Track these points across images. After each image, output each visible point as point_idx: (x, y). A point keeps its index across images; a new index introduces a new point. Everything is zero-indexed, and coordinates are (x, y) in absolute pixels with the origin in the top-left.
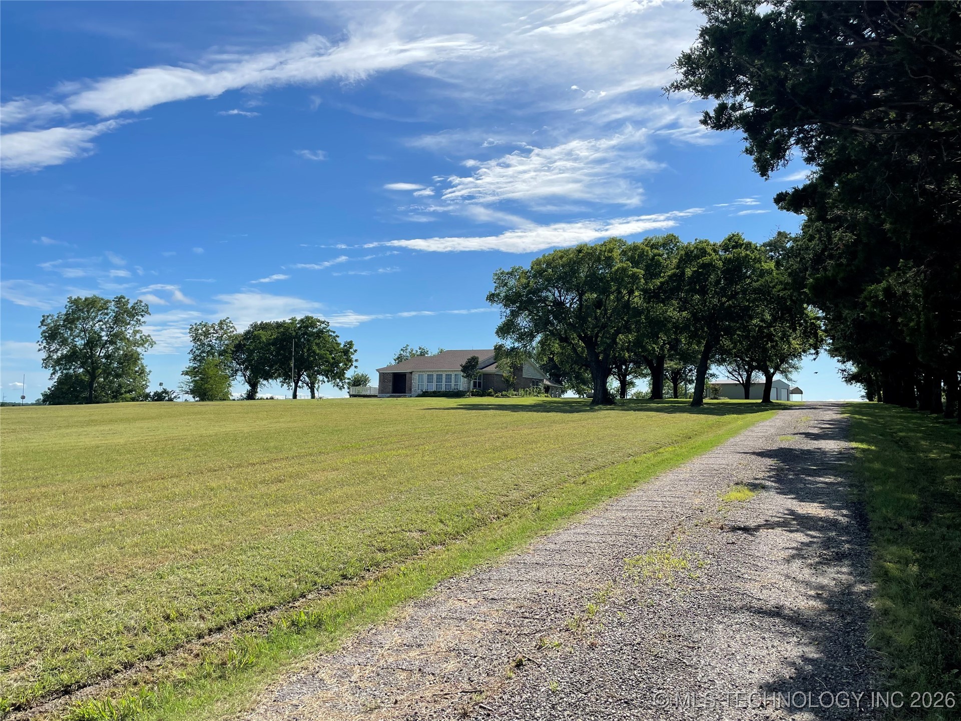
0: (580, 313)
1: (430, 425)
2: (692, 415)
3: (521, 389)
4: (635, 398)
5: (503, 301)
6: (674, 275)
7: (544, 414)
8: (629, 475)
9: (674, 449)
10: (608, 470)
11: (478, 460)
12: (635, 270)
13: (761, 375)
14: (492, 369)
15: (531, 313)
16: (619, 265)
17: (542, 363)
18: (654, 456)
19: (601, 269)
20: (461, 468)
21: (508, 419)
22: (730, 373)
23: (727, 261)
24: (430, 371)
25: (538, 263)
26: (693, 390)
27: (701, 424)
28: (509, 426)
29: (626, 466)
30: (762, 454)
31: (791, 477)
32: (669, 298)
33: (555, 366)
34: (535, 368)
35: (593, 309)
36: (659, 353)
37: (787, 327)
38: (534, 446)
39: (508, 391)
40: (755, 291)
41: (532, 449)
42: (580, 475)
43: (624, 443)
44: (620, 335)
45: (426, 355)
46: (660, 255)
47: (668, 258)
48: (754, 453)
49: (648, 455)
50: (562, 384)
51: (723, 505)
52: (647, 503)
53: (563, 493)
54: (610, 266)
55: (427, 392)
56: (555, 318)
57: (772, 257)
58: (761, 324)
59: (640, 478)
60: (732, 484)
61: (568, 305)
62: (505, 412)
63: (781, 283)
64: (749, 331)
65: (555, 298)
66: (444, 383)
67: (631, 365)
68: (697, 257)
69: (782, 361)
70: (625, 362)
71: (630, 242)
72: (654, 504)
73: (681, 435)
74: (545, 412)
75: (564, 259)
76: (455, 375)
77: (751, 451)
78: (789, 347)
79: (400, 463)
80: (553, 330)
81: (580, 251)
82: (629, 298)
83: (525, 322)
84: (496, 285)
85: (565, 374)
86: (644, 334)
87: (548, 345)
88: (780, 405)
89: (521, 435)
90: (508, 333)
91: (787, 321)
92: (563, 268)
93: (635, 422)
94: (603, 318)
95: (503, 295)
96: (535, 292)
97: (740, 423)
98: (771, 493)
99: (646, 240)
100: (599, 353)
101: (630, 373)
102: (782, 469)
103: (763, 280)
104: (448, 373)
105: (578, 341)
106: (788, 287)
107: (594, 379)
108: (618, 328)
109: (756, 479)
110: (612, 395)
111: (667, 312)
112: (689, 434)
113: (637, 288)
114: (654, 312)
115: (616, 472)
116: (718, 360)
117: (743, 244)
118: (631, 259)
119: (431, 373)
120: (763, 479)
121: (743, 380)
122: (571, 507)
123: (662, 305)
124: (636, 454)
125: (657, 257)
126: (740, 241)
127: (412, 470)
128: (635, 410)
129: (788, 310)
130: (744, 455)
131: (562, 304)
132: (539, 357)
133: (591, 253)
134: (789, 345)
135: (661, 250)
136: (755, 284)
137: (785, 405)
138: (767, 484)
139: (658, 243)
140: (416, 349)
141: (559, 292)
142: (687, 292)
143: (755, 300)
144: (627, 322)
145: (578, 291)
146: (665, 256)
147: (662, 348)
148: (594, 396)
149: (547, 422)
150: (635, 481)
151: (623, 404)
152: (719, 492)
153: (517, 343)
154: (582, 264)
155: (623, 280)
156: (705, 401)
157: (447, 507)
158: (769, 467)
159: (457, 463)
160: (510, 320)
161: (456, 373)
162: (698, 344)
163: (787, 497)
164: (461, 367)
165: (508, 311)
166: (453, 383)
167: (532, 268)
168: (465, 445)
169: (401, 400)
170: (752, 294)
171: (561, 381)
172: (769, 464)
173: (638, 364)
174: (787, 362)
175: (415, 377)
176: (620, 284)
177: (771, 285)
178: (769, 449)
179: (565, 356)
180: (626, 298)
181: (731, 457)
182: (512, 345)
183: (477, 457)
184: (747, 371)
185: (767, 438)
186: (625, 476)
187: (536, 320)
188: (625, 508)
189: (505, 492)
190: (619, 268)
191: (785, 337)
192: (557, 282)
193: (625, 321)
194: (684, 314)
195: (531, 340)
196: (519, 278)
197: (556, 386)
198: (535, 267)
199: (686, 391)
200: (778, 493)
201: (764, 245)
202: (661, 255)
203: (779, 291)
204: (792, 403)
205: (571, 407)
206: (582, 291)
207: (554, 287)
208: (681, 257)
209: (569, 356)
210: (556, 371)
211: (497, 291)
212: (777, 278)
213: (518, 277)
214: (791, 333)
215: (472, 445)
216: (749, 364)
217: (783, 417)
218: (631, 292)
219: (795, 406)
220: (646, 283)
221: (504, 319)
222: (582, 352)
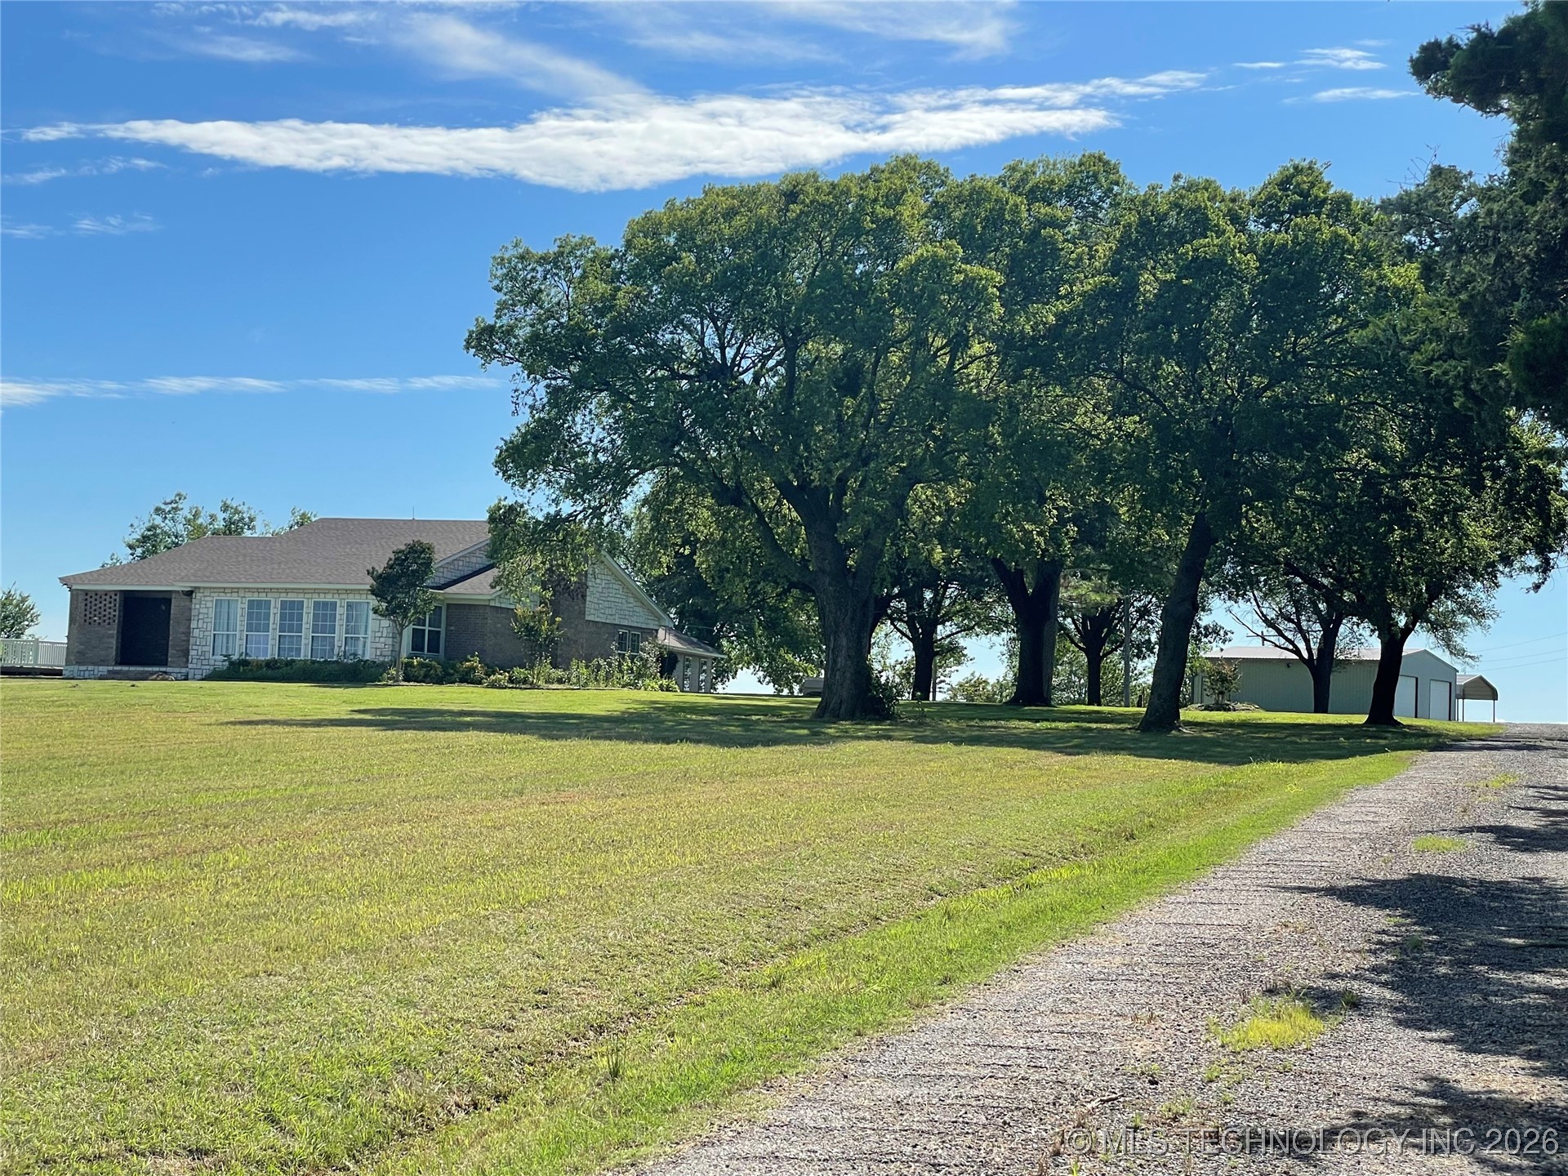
0: (788, 409)
1: (248, 781)
2: (1144, 762)
3: (580, 658)
4: (961, 699)
5: (522, 353)
6: (1103, 291)
7: (653, 748)
8: (926, 960)
9: (1077, 872)
10: (857, 942)
11: (414, 904)
12: (975, 269)
13: (1367, 633)
14: (478, 589)
15: (619, 398)
16: (922, 251)
17: (656, 573)
18: (1014, 895)
19: (861, 259)
20: (351, 929)
21: (529, 762)
22: (1270, 624)
23: (1270, 256)
24: (258, 590)
25: (651, 228)
26: (1149, 679)
27: (1169, 790)
28: (529, 787)
29: (917, 927)
30: (1356, 895)
31: (1443, 970)
32: (1084, 370)
33: (698, 586)
34: (628, 589)
35: (831, 394)
36: (1045, 551)
37: (1456, 478)
38: (613, 858)
39: (532, 668)
40: (1359, 357)
41: (604, 867)
42: (762, 957)
43: (915, 850)
44: (919, 486)
45: (247, 533)
46: (1054, 223)
47: (1083, 234)
48: (1331, 891)
49: (991, 893)
50: (719, 649)
51: (1224, 1060)
52: (979, 1055)
53: (701, 1019)
54: (891, 254)
55: (245, 663)
56: (701, 420)
57: (1410, 248)
58: (1372, 466)
59: (962, 969)
60: (1255, 992)
61: (748, 378)
62: (519, 737)
63: (1436, 333)
64: (1335, 487)
65: (705, 351)
66: (307, 633)
67: (952, 590)
68: (1177, 237)
69: (1436, 590)
70: (932, 578)
71: (958, 177)
72: (1003, 1057)
73: (1103, 827)
74: (656, 740)
75: (738, 221)
76: (349, 605)
77: (1324, 884)
78: (1460, 545)
79: (131, 911)
80: (694, 462)
81: (791, 196)
82: (951, 364)
83: (598, 429)
84: (501, 297)
85: (732, 614)
86: (999, 484)
87: (677, 510)
88: (1423, 733)
89: (569, 821)
90: (538, 464)
91: (1455, 458)
92: (735, 247)
93: (956, 781)
94: (866, 426)
95: (523, 332)
96: (634, 327)
97: (1291, 789)
98: (1379, 1023)
99: (1013, 169)
100: (848, 545)
101: (948, 617)
102: (1417, 946)
103: (1383, 324)
104: (322, 598)
105: (780, 503)
106: (1457, 350)
107: (827, 632)
108: (911, 459)
109: (1334, 976)
110: (886, 687)
111: (1074, 414)
112: (1129, 825)
113: (977, 331)
114: (1034, 412)
115: (883, 948)
116: (1233, 583)
117: (1324, 201)
118: (964, 234)
119: (262, 597)
120: (1355, 977)
121: (1309, 649)
122: (726, 1068)
123: (1058, 391)
124: (953, 889)
125: (1050, 231)
126: (1315, 191)
127: (174, 939)
128: (958, 741)
129: (1457, 424)
130: (1299, 898)
131: (725, 371)
132: (643, 551)
133: (830, 206)
134: (1460, 539)
135: (1060, 209)
136: (1356, 337)
137: (1439, 735)
138: (1367, 993)
139: (1053, 182)
140: (212, 513)
141: (720, 333)
142: (1141, 350)
143: (1360, 385)
144: (943, 442)
145: (781, 330)
146: (1073, 228)
147: (1054, 539)
148: (826, 691)
149: (661, 775)
150: (946, 981)
151: (920, 721)
152: (1212, 1017)
153: (569, 502)
154: (797, 240)
155: (934, 301)
156: (1185, 714)
157: (294, 1069)
158: (1375, 938)
159: (339, 914)
160: (548, 422)
161: (352, 599)
162: (1173, 522)
163: (1428, 1035)
164: (370, 581)
165: (541, 391)
166: (340, 635)
167: (629, 244)
168: (370, 851)
169: (151, 690)
170: (1345, 366)
171: (718, 637)
172: (1380, 927)
173: (973, 586)
174: (1451, 595)
175: (204, 612)
176: (922, 313)
177: (1405, 340)
178: (1379, 877)
179: (733, 551)
180: (943, 361)
181: (1258, 901)
182: (552, 510)
183: (409, 893)
184: (1324, 622)
185: (1376, 842)
186: (912, 964)
187: (634, 424)
188: (905, 1070)
189: (503, 1017)
190: (921, 261)
191: (1447, 514)
192: (711, 298)
193: (935, 439)
194: (1130, 423)
195: (619, 493)
196: (584, 277)
197: (700, 652)
198: (640, 241)
199: (1128, 679)
200: (1399, 1023)
201: (1386, 206)
202: (1060, 225)
203: (1431, 361)
204: (1463, 728)
205: (747, 725)
206: (798, 331)
207: (700, 314)
208: (1126, 233)
209: (744, 553)
210: (699, 601)
211: (505, 320)
212: (1426, 319)
213: (578, 273)
214: (1468, 499)
215: (398, 853)
216: (1330, 596)
217: (1428, 775)
218: (959, 343)
219: (1470, 738)
220: (1010, 315)
221: (525, 418)
222: (792, 539)
